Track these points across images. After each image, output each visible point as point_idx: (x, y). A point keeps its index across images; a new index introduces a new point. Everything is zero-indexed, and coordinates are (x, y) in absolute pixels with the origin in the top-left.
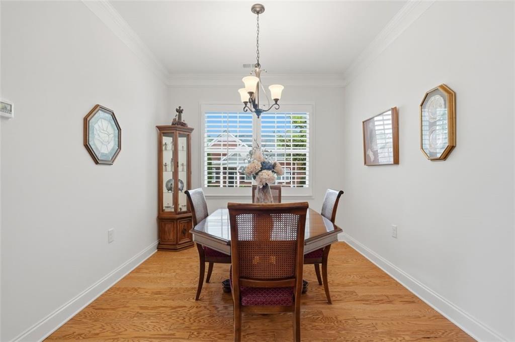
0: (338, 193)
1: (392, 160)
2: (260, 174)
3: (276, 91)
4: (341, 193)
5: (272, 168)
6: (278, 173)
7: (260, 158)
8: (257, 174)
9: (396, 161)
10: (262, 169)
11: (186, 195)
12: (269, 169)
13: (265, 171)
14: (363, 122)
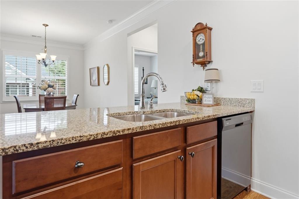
0: (77, 95)
1: (97, 85)
2: (48, 89)
3: (53, 58)
4: (78, 95)
5: (52, 87)
6: (54, 89)
7: (47, 83)
8: (46, 89)
9: (99, 85)
10: (48, 87)
11: (14, 98)
12: (51, 87)
13: (50, 88)
14: (90, 69)
